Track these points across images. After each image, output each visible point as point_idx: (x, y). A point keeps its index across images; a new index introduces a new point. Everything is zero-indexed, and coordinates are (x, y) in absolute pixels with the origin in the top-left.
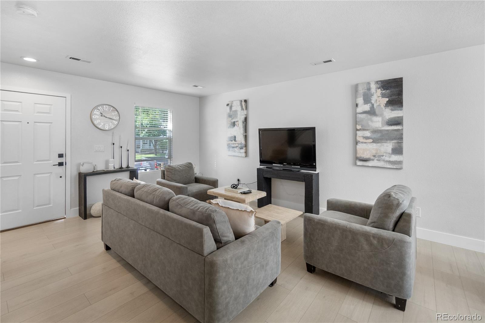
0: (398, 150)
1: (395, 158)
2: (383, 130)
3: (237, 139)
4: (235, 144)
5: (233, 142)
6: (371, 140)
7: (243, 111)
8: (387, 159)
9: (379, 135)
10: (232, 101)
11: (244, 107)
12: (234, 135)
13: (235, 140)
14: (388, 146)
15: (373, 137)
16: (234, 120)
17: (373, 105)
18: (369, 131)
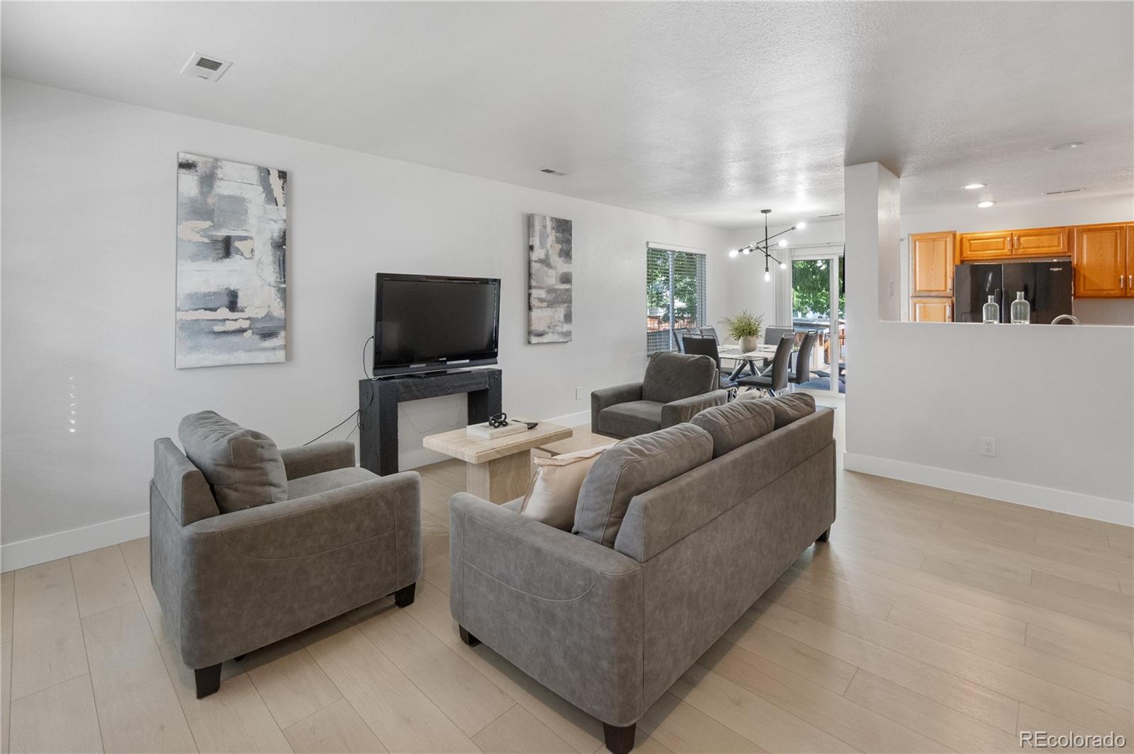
0: (568, 318)
1: (566, 328)
2: (558, 289)
3: (241, 302)
4: (236, 320)
5: (224, 313)
6: (545, 304)
7: (273, 207)
8: (559, 329)
9: (554, 295)
10: (216, 160)
11: (278, 193)
12: (225, 287)
13: (233, 306)
14: (560, 312)
15: (548, 299)
16: (223, 233)
17: (548, 252)
18: (545, 290)
